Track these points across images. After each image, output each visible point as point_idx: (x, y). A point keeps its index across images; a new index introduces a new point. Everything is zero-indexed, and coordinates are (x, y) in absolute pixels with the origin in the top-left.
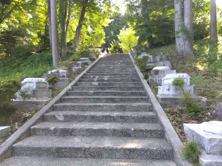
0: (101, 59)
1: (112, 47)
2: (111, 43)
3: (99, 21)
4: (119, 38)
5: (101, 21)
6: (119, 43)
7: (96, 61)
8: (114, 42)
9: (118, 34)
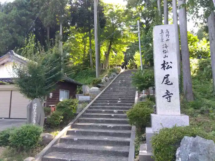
0: (122, 73)
1: (130, 64)
2: (129, 62)
3: (120, 48)
4: (134, 58)
5: (122, 48)
6: (135, 61)
7: (119, 74)
8: (130, 61)
9: (134, 55)
